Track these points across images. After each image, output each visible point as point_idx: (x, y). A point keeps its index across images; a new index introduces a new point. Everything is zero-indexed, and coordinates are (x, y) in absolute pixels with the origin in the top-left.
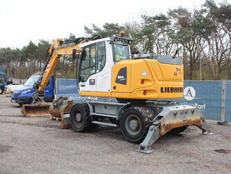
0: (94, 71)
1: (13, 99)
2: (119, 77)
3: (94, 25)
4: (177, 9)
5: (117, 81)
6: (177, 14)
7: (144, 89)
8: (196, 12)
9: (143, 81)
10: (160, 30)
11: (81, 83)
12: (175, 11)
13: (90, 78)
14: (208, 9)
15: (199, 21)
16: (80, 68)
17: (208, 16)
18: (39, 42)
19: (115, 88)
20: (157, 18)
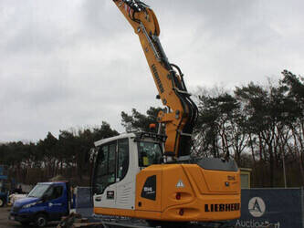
0: (113, 179)
1: (12, 215)
2: (146, 189)
3: (134, 110)
4: (247, 86)
5: (144, 194)
6: (247, 93)
7: (181, 206)
8: (273, 90)
9: (179, 196)
10: (225, 115)
11: (95, 196)
12: (245, 89)
13: (108, 189)
14: (289, 87)
15: (278, 102)
16: (95, 174)
17: (290, 96)
18: (60, 133)
19: (140, 204)
20: (220, 99)
